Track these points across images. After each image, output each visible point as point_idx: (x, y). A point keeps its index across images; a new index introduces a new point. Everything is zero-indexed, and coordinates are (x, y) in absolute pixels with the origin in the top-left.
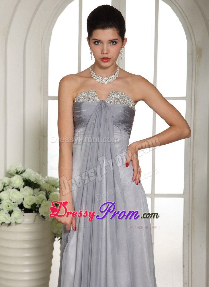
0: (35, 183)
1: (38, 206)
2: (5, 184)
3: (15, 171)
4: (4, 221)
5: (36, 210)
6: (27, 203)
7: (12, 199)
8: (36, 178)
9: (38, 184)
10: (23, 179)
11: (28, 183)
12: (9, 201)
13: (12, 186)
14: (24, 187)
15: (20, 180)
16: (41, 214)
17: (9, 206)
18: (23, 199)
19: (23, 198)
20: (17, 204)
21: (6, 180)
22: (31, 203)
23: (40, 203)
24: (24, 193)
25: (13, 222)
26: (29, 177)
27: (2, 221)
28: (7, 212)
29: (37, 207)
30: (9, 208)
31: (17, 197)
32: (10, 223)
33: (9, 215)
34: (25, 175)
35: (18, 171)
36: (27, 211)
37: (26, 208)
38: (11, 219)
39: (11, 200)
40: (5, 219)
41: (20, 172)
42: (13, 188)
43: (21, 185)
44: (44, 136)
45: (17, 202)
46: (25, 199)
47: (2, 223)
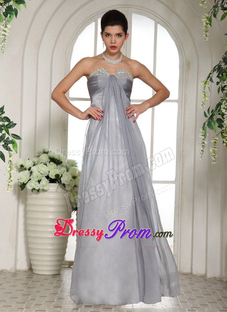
1: (60, 176)
2: (34, 162)
6: (52, 174)
8: (59, 156)
9: (60, 161)
10: (49, 157)
11: (52, 160)
14: (49, 162)
15: (46, 158)
16: (63, 183)
21: (36, 160)
22: (55, 174)
23: (62, 174)
24: (50, 167)
26: (54, 155)
30: (38, 178)
31: (45, 170)
32: (39, 190)
33: (38, 183)
34: (51, 154)
35: (45, 151)
37: (51, 179)
38: (40, 186)
39: (40, 172)
40: (35, 186)
42: (41, 163)
44: (65, 130)
45: (45, 174)
46: (50, 171)
47: (32, 190)
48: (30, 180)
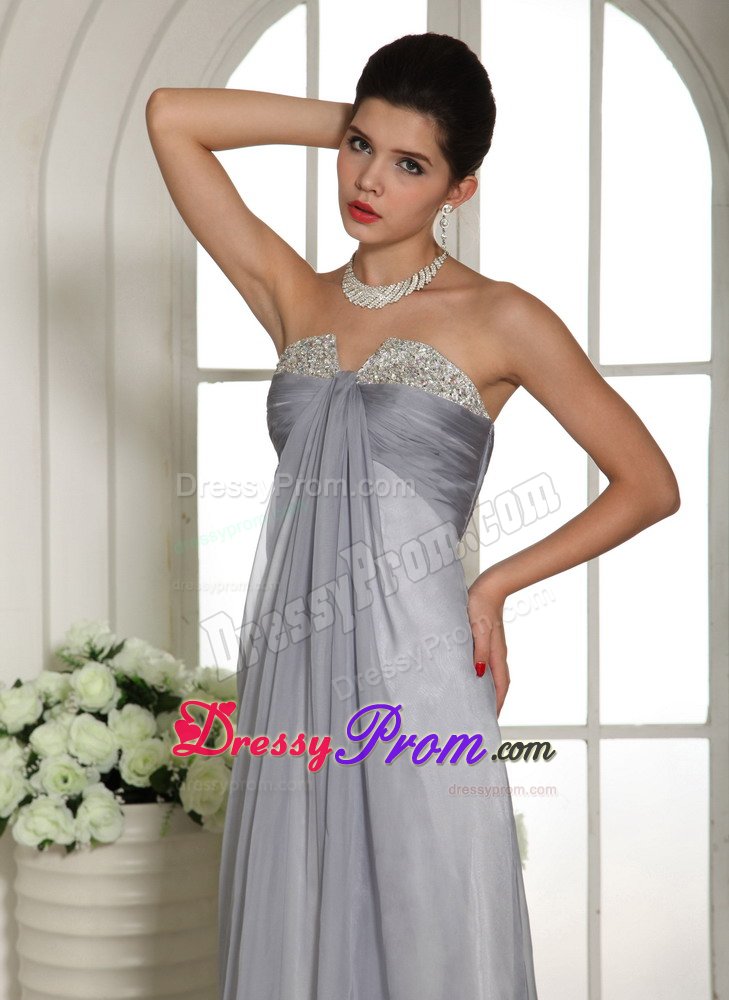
0: (162, 690)
1: (175, 777)
2: (47, 696)
3: (87, 649)
4: (50, 837)
5: (169, 792)
6: (133, 767)
7: (79, 755)
8: (164, 673)
9: (171, 694)
10: (116, 678)
11: (134, 691)
12: (66, 760)
13: (75, 705)
14: (120, 706)
15: (104, 681)
16: (188, 808)
17: (66, 781)
18: (120, 752)
19: (118, 748)
20: (95, 773)
21: (52, 682)
22: (151, 768)
23: (183, 767)
24: (123, 728)
25: (85, 838)
26: (140, 668)
27: (46, 834)
28: (63, 802)
29: (173, 779)
30: (68, 785)
31: (97, 743)
32: (74, 844)
33: (69, 812)
34: (124, 663)
35: (98, 648)
36: (134, 796)
37: (132, 787)
38: (77, 829)
39: (73, 757)
40: (54, 828)
41: (102, 651)
42: (80, 712)
43: (111, 699)
44: (184, 516)
45: (98, 765)
46: (125, 751)
47: (41, 847)
48: (28, 800)
